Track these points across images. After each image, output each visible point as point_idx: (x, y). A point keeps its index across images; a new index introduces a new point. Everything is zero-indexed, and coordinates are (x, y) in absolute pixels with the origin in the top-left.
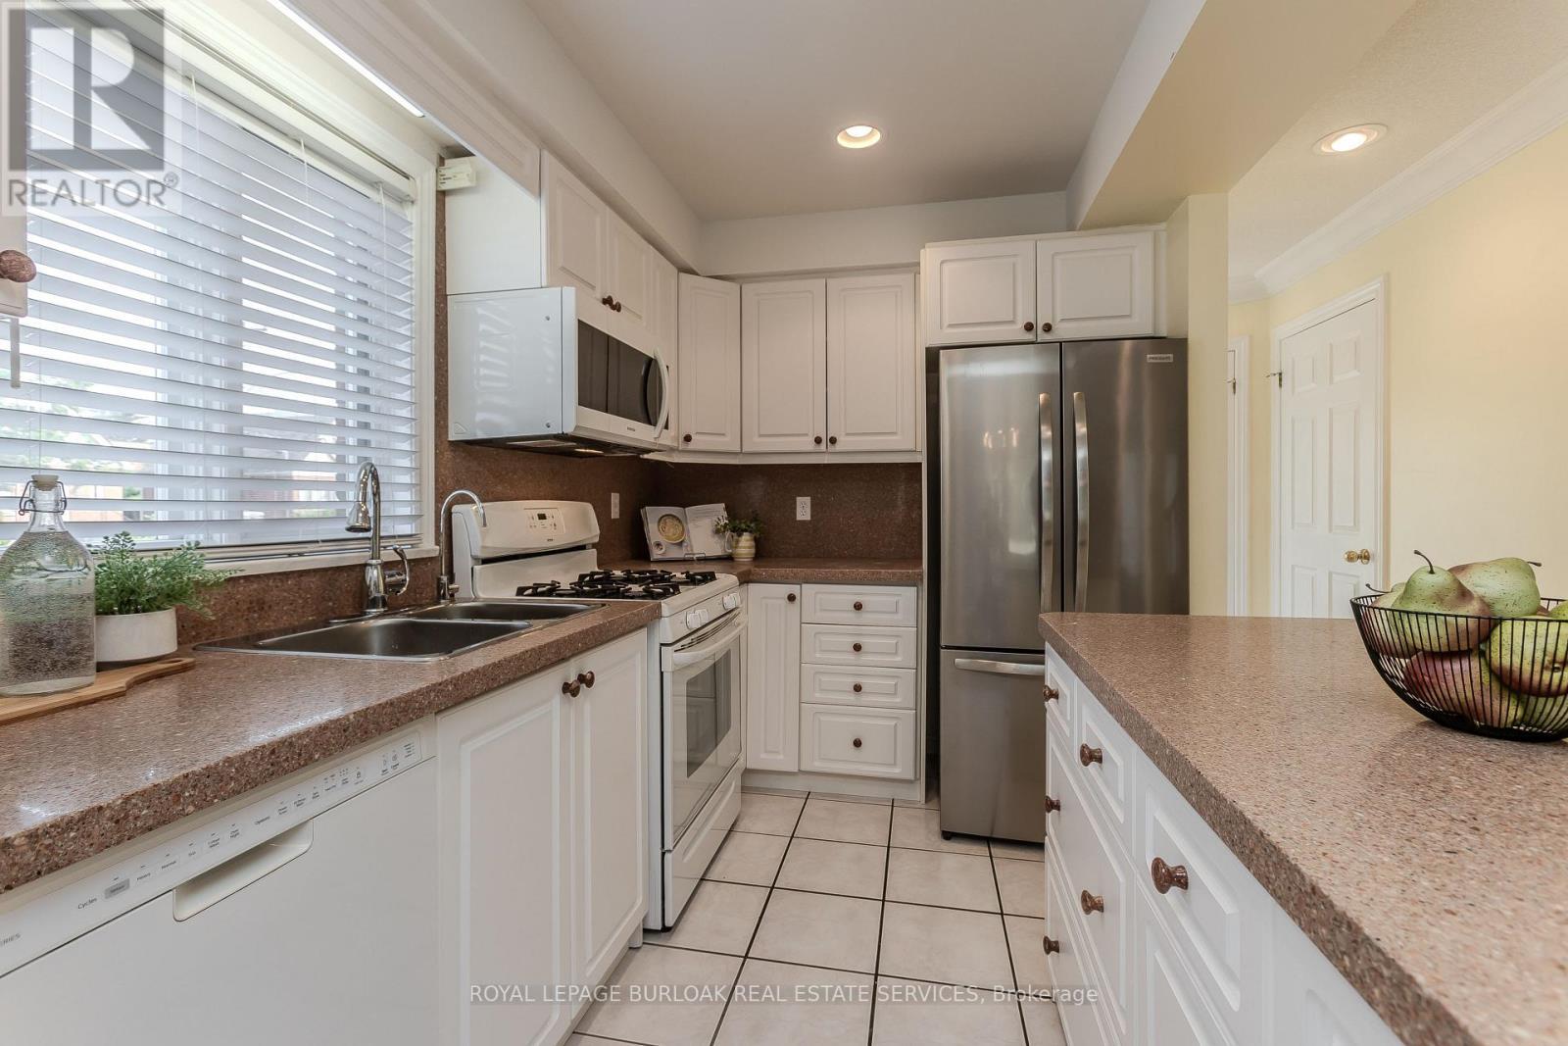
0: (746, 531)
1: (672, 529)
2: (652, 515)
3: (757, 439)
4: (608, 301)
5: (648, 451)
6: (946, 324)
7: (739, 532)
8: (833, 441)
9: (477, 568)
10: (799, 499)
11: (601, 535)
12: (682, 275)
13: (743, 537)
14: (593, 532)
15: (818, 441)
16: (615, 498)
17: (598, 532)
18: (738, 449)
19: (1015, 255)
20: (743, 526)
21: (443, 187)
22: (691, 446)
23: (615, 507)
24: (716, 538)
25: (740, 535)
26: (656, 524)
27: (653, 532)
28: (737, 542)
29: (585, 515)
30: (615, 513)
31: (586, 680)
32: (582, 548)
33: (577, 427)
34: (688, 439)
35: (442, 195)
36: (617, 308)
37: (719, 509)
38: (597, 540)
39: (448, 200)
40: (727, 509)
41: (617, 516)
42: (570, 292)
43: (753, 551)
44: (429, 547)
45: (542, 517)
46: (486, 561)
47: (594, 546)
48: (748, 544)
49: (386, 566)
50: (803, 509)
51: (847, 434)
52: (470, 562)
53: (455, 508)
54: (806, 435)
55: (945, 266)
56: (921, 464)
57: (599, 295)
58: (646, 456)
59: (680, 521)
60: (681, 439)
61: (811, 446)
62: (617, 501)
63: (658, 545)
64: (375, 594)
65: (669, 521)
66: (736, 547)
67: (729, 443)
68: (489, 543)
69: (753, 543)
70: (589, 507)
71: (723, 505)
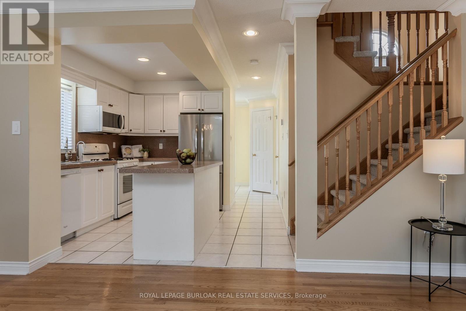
0: (146, 151)
1: (128, 151)
2: (123, 147)
3: (148, 131)
4: (110, 105)
5: (120, 134)
6: (184, 108)
7: (144, 151)
8: (164, 131)
9: (83, 156)
10: (160, 144)
11: (110, 151)
12: (130, 94)
13: (145, 153)
14: (108, 150)
15: (161, 131)
16: (114, 144)
17: (109, 150)
18: (144, 133)
19: (197, 95)
20: (145, 150)
21: (77, 86)
22: (132, 132)
23: (114, 145)
24: (139, 153)
25: (144, 152)
26: (124, 150)
27: (124, 151)
28: (144, 154)
29: (106, 147)
30: (114, 146)
31: (102, 170)
32: (105, 154)
33: (102, 130)
34: (131, 130)
35: (77, 88)
36: (112, 106)
37: (140, 146)
38: (109, 152)
39: (78, 88)
40: (143, 146)
41: (115, 147)
42: (101, 107)
43: (148, 156)
44: (74, 151)
45: (96, 147)
46: (85, 154)
47: (108, 153)
48: (146, 154)
49: (69, 154)
50: (161, 146)
51: (168, 130)
52: (82, 155)
53: (79, 145)
54: (159, 130)
55: (184, 96)
56: (178, 137)
57: (108, 104)
58: (120, 135)
59: (131, 149)
60: (129, 130)
61: (160, 132)
62: (115, 144)
63: (125, 154)
64: (67, 159)
65: (128, 149)
66: (144, 155)
67: (141, 131)
68: (85, 151)
69: (148, 154)
70: (107, 145)
71: (141, 145)
